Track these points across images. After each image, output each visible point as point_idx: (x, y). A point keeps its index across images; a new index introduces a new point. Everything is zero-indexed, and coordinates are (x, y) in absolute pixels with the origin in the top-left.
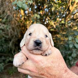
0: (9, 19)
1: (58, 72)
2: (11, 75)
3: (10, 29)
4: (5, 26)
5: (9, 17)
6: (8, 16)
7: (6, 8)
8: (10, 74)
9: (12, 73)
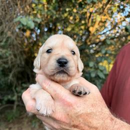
0: (9, 41)
1: (101, 122)
2: (11, 121)
3: (10, 54)
4: (4, 51)
5: (10, 39)
6: (8, 38)
7: (6, 27)
8: (9, 121)
9: (12, 118)
